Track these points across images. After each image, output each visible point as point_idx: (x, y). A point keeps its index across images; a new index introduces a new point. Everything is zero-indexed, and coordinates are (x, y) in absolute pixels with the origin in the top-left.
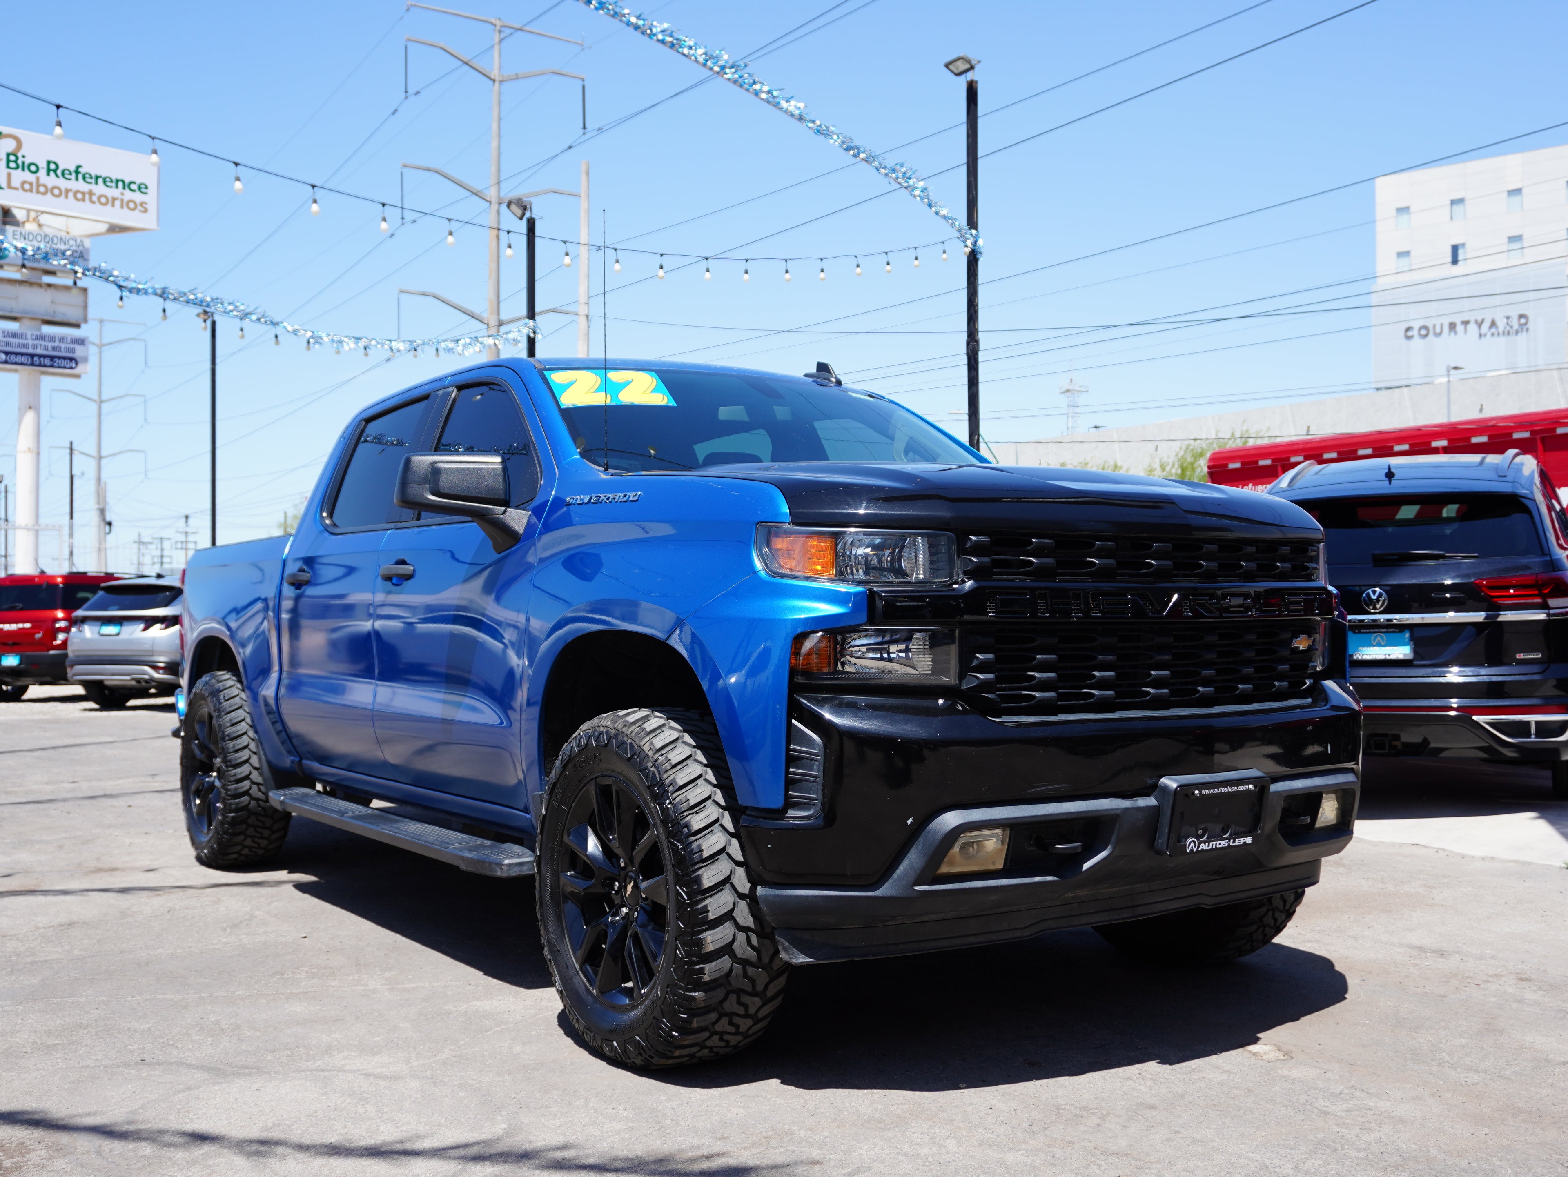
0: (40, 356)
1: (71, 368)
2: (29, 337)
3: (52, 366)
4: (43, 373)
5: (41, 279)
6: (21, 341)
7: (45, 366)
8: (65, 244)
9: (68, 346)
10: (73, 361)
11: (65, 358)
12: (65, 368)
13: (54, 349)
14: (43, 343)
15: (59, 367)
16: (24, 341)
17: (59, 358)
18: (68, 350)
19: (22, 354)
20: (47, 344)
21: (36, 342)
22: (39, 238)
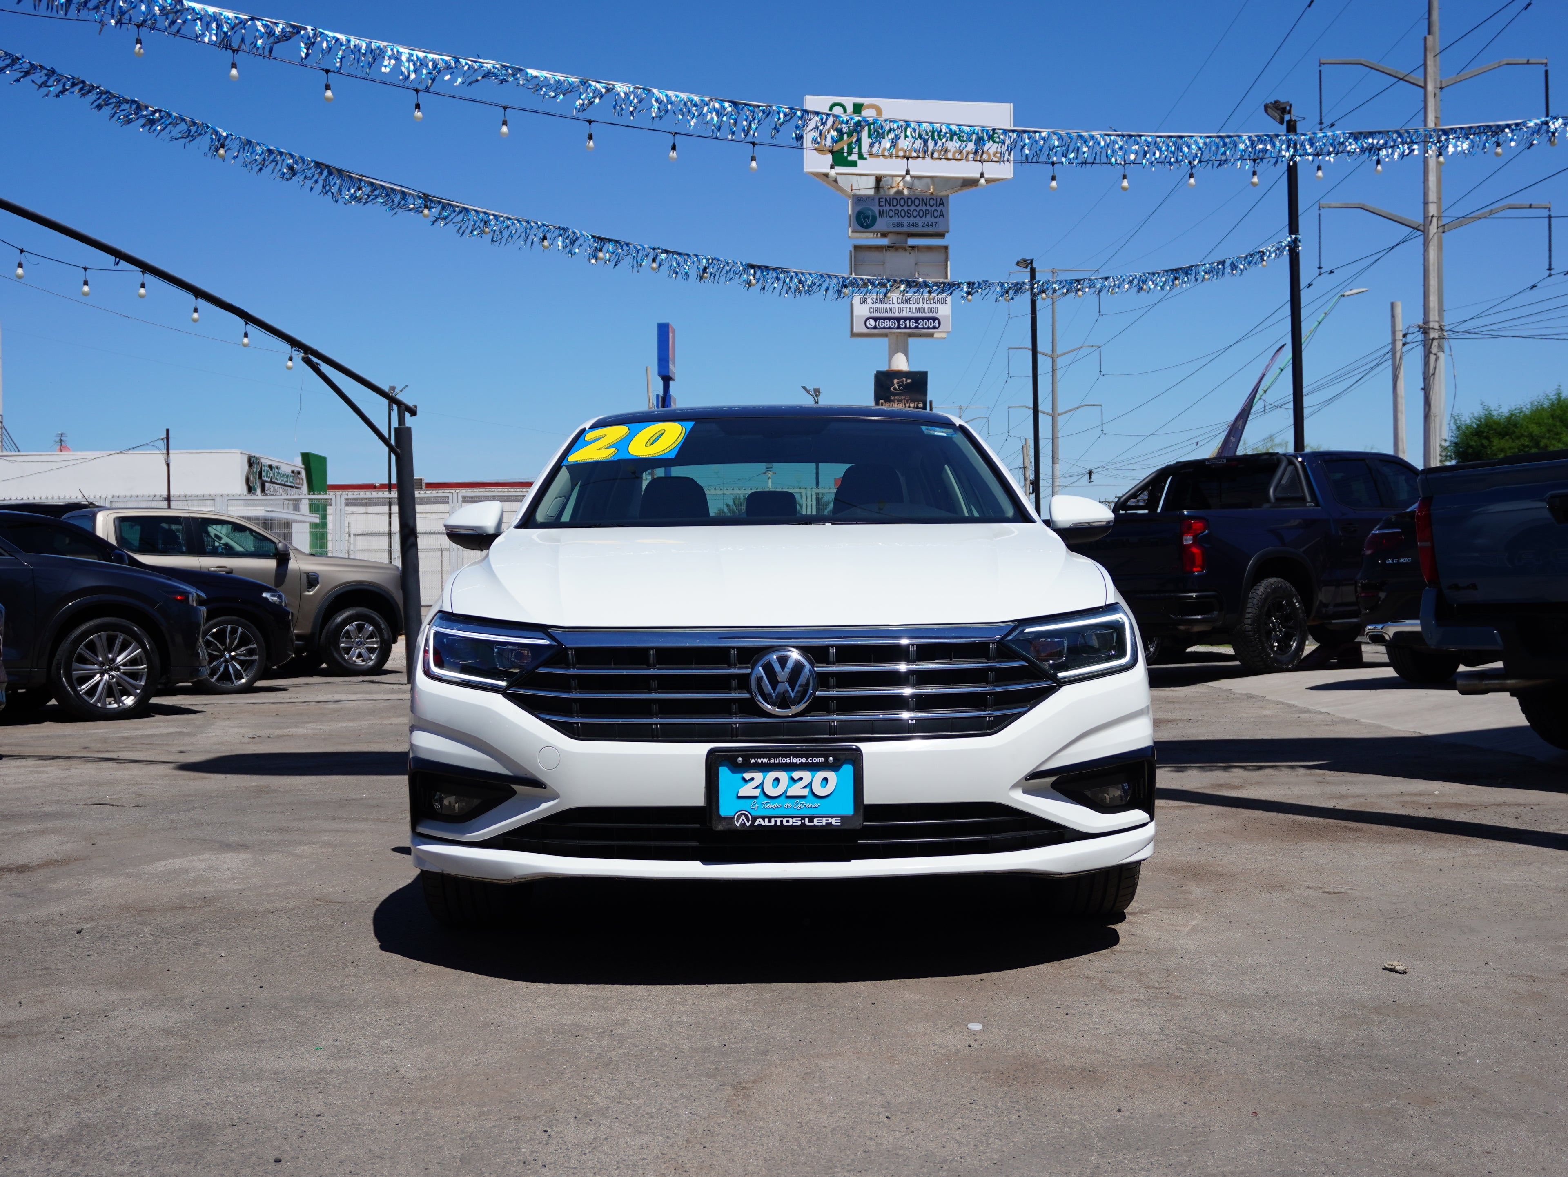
0: (905, 319)
1: (934, 328)
2: (895, 301)
3: (916, 328)
4: (910, 335)
5: (906, 243)
6: (888, 306)
7: (910, 328)
8: (926, 205)
9: (931, 306)
10: (937, 321)
11: (928, 319)
12: (928, 328)
13: (918, 311)
14: (908, 306)
15: (924, 328)
16: (891, 306)
17: (923, 319)
18: (931, 310)
19: (889, 319)
20: (911, 306)
21: (902, 305)
22: (902, 202)
